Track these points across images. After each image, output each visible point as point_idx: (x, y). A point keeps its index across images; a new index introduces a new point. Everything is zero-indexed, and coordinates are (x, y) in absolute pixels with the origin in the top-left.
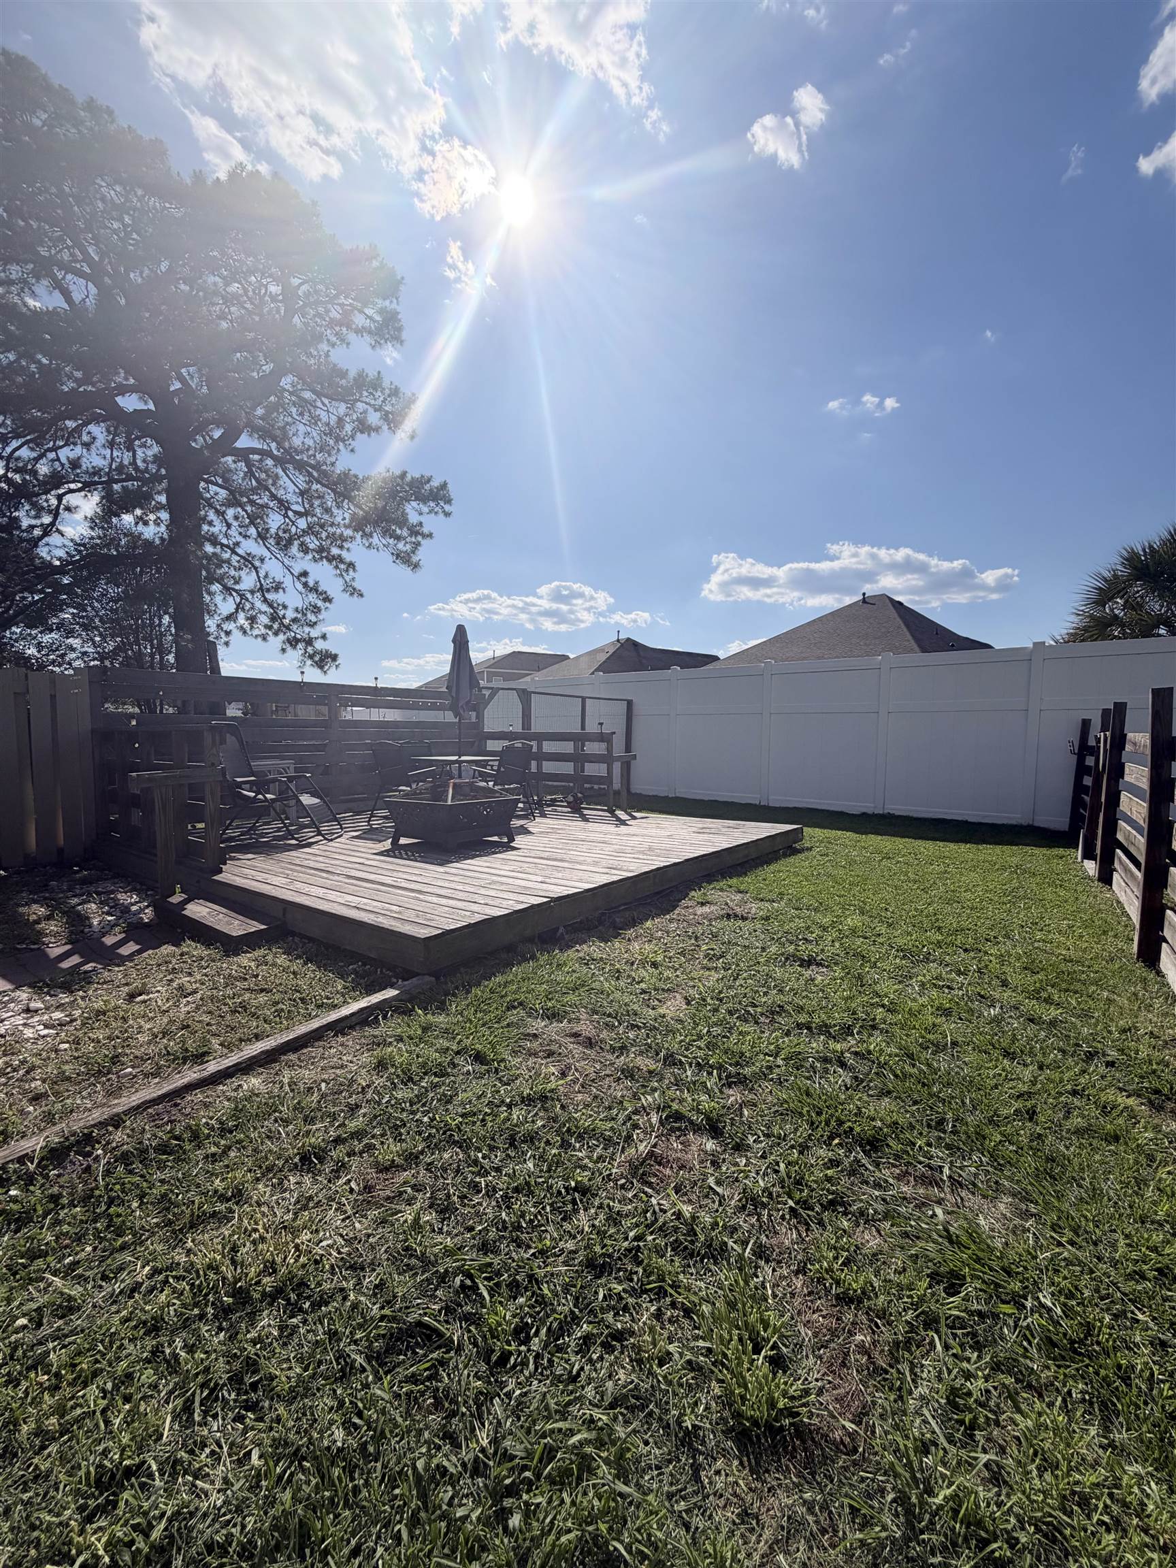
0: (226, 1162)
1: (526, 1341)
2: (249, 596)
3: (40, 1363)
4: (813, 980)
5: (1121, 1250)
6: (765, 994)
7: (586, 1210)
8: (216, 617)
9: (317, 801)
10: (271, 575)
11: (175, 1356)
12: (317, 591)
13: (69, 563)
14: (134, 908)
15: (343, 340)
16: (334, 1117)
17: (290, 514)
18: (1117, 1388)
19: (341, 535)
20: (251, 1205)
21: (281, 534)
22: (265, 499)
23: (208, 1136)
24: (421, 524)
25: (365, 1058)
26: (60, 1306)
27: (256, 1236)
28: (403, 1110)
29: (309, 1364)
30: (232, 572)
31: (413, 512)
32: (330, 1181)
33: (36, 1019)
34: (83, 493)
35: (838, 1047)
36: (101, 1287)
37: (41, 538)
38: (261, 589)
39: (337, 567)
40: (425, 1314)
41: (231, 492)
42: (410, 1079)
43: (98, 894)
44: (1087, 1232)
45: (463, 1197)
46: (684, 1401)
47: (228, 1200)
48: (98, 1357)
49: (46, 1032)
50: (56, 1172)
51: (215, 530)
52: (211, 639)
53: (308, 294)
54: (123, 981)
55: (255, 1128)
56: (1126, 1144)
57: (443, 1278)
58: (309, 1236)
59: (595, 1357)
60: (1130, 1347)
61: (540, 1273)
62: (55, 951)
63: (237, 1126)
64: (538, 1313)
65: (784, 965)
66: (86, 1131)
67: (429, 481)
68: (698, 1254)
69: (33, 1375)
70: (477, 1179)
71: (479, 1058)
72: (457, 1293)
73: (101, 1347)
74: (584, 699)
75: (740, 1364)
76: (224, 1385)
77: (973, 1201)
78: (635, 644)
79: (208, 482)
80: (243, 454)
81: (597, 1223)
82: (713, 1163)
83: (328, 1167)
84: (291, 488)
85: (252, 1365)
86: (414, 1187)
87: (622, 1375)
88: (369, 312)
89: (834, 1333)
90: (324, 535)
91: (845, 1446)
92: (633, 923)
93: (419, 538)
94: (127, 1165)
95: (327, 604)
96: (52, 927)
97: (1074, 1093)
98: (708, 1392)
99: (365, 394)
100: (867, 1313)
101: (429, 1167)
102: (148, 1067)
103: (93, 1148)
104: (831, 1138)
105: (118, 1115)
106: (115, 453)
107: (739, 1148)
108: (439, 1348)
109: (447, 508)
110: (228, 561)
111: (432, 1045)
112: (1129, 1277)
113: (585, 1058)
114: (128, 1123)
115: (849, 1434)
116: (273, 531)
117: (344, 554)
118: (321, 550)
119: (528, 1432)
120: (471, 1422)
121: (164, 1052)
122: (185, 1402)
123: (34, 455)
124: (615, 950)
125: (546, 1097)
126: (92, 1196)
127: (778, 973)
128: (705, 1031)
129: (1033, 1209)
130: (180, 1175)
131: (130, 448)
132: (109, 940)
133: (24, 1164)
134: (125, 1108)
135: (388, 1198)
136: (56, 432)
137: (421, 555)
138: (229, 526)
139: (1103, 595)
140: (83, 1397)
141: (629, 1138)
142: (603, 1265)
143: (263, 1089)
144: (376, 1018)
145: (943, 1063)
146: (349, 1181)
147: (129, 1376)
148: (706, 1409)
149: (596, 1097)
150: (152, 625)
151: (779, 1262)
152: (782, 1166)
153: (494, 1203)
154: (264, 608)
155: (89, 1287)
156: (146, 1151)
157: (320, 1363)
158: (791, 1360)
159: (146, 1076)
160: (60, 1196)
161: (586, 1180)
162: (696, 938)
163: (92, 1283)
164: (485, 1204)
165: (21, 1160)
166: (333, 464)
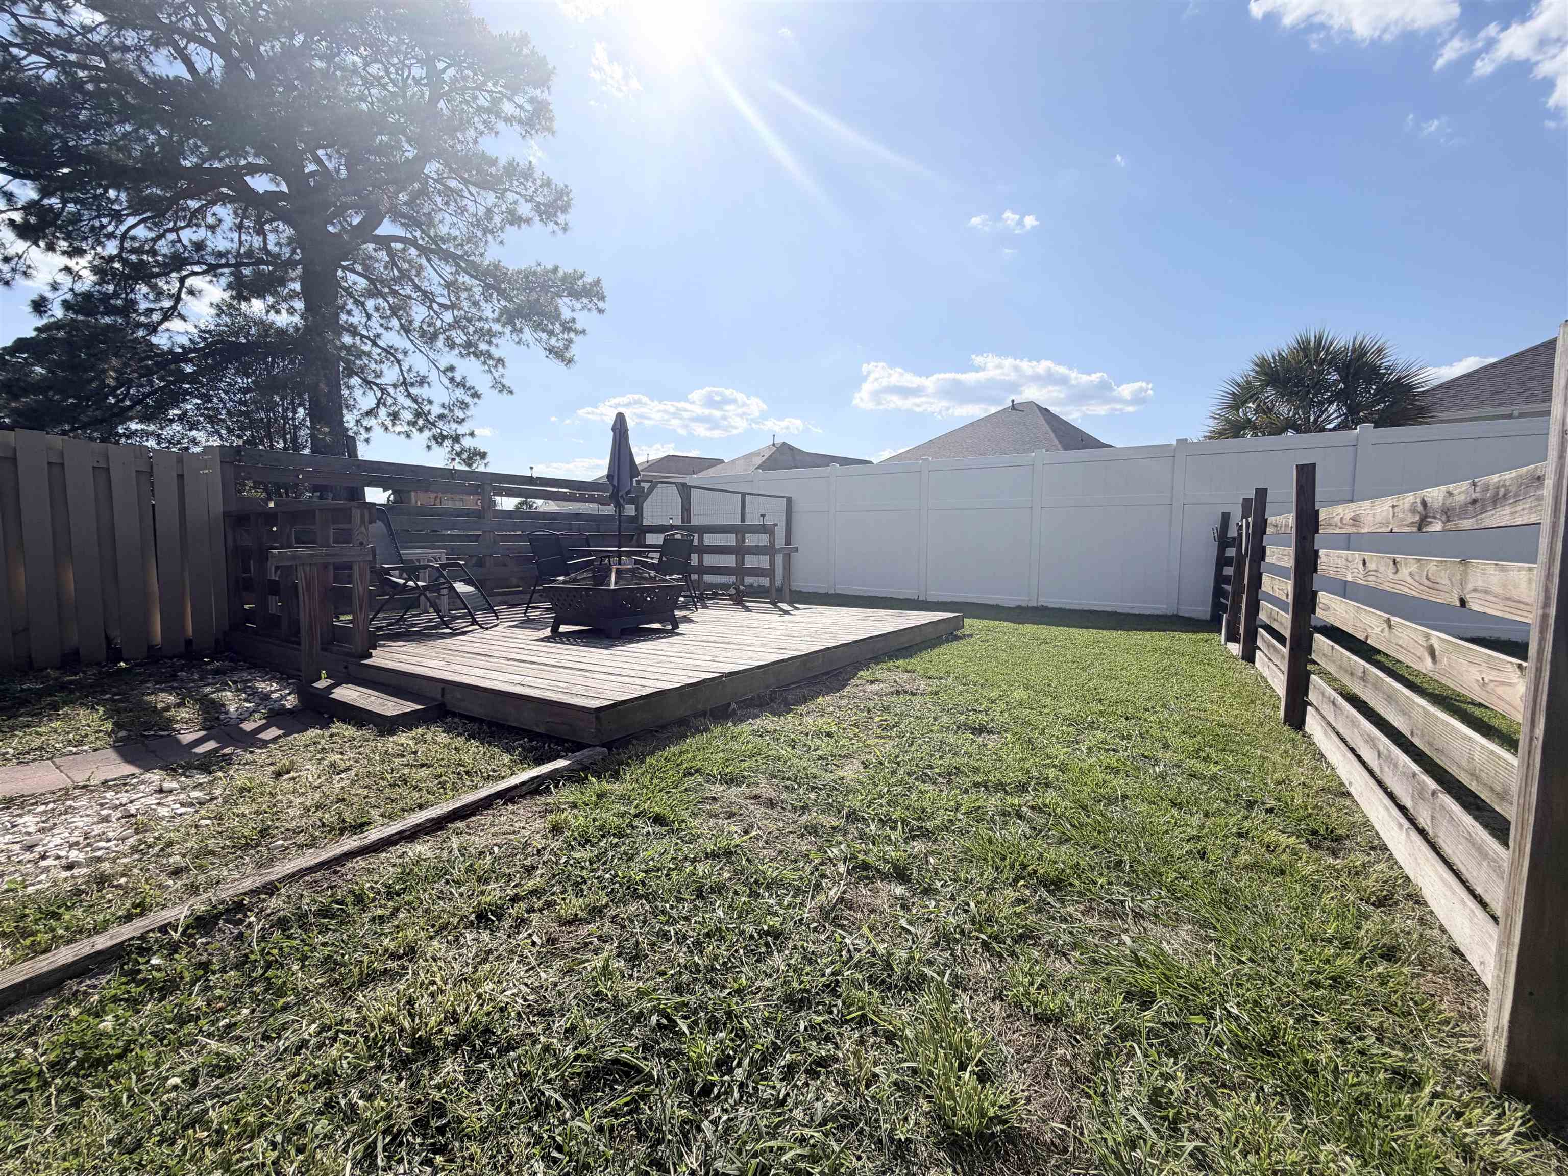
0: (396, 923)
1: (730, 1071)
2: (391, 390)
3: (199, 1120)
4: (985, 745)
5: (1296, 964)
6: (941, 757)
7: (779, 952)
8: (355, 411)
9: (470, 589)
10: (415, 370)
11: (353, 1107)
12: (464, 386)
13: (191, 350)
14: (274, 696)
15: (491, 129)
16: (510, 878)
17: (435, 306)
18: (1305, 1080)
19: (490, 330)
20: (427, 960)
21: (425, 327)
22: (408, 290)
23: (374, 900)
24: (574, 320)
25: (538, 824)
26: (218, 1066)
27: (433, 988)
28: (582, 868)
29: (501, 1105)
30: (373, 366)
31: (566, 307)
32: (509, 936)
33: (171, 798)
34: (208, 278)
35: (1016, 802)
36: (262, 1047)
37: (160, 323)
38: (404, 383)
39: (485, 363)
40: (622, 1051)
41: (372, 281)
42: (588, 841)
43: (235, 682)
44: (1264, 951)
45: (653, 945)
46: (894, 1117)
47: (400, 958)
48: (265, 1111)
49: (183, 810)
50: (204, 940)
51: (354, 320)
52: (350, 433)
53: (454, 80)
54: (268, 761)
55: (425, 891)
56: (1292, 875)
57: (639, 1018)
58: (491, 986)
59: (800, 1083)
60: (1314, 1046)
61: (738, 1009)
62: (187, 738)
63: (405, 889)
64: (739, 1046)
65: (956, 733)
66: (236, 899)
67: (582, 276)
68: (896, 986)
69: (191, 1131)
70: (666, 928)
71: (659, 820)
72: (653, 1030)
73: (266, 1101)
74: (744, 495)
75: (948, 1080)
76: (409, 1129)
77: (1155, 930)
78: (791, 448)
79: (344, 268)
80: (385, 242)
81: (792, 962)
82: (903, 907)
83: (507, 923)
84: (436, 279)
85: (439, 1109)
86: (599, 938)
87: (829, 1097)
88: (519, 100)
89: (1036, 1049)
90: (471, 329)
91: (1056, 1147)
92: (805, 700)
93: (572, 335)
94: (284, 930)
95: (476, 400)
96: (184, 713)
97: (1240, 835)
98: (917, 1109)
99: (515, 183)
100: (1065, 1030)
101: (614, 920)
102: (301, 839)
103: (246, 916)
104: (1016, 880)
105: (271, 883)
106: (244, 237)
107: (928, 892)
108: (638, 1083)
109: (601, 304)
110: (368, 354)
111: (608, 810)
112: (1306, 987)
113: (766, 817)
114: (283, 891)
115: (1059, 1137)
116: (417, 324)
117: (494, 351)
118: (468, 344)
119: (739, 1152)
120: (678, 1148)
121: (319, 823)
122: (366, 1149)
123: (152, 235)
124: (788, 723)
125: (731, 853)
126: (246, 962)
127: (951, 738)
128: (885, 790)
129: (1213, 934)
130: (345, 937)
131: (261, 232)
132: (248, 726)
133: (166, 933)
134: (279, 876)
135: (573, 949)
136: (176, 212)
137: (574, 351)
138: (369, 317)
139: (1238, 400)
140: (250, 1150)
141: (818, 886)
142: (802, 1000)
143: (430, 854)
144: (548, 787)
145: (1116, 813)
146: (530, 935)
147: (301, 1128)
148: (916, 1124)
149: (781, 852)
150: (285, 418)
151: (975, 991)
152: (972, 905)
153: (685, 949)
154: (408, 403)
155: (249, 1047)
156: (306, 915)
157: (512, 1104)
158: (996, 1076)
159: (301, 847)
160: (210, 962)
161: (778, 925)
162: (869, 711)
163: (251, 1044)
164: (675, 951)
165: (163, 929)
166: (482, 255)
